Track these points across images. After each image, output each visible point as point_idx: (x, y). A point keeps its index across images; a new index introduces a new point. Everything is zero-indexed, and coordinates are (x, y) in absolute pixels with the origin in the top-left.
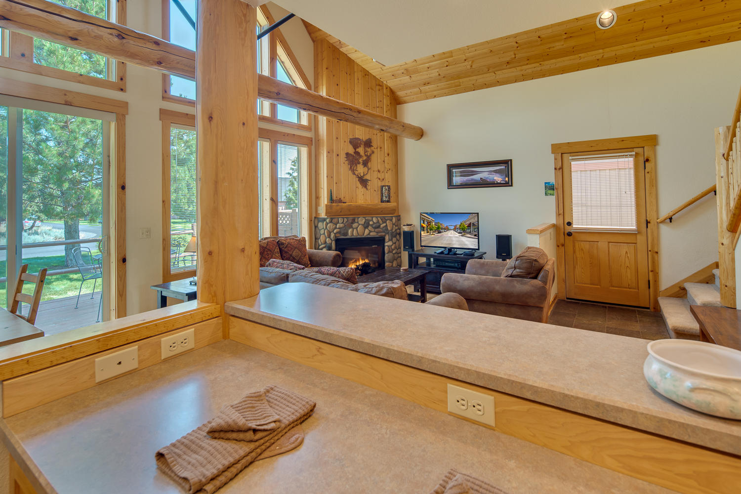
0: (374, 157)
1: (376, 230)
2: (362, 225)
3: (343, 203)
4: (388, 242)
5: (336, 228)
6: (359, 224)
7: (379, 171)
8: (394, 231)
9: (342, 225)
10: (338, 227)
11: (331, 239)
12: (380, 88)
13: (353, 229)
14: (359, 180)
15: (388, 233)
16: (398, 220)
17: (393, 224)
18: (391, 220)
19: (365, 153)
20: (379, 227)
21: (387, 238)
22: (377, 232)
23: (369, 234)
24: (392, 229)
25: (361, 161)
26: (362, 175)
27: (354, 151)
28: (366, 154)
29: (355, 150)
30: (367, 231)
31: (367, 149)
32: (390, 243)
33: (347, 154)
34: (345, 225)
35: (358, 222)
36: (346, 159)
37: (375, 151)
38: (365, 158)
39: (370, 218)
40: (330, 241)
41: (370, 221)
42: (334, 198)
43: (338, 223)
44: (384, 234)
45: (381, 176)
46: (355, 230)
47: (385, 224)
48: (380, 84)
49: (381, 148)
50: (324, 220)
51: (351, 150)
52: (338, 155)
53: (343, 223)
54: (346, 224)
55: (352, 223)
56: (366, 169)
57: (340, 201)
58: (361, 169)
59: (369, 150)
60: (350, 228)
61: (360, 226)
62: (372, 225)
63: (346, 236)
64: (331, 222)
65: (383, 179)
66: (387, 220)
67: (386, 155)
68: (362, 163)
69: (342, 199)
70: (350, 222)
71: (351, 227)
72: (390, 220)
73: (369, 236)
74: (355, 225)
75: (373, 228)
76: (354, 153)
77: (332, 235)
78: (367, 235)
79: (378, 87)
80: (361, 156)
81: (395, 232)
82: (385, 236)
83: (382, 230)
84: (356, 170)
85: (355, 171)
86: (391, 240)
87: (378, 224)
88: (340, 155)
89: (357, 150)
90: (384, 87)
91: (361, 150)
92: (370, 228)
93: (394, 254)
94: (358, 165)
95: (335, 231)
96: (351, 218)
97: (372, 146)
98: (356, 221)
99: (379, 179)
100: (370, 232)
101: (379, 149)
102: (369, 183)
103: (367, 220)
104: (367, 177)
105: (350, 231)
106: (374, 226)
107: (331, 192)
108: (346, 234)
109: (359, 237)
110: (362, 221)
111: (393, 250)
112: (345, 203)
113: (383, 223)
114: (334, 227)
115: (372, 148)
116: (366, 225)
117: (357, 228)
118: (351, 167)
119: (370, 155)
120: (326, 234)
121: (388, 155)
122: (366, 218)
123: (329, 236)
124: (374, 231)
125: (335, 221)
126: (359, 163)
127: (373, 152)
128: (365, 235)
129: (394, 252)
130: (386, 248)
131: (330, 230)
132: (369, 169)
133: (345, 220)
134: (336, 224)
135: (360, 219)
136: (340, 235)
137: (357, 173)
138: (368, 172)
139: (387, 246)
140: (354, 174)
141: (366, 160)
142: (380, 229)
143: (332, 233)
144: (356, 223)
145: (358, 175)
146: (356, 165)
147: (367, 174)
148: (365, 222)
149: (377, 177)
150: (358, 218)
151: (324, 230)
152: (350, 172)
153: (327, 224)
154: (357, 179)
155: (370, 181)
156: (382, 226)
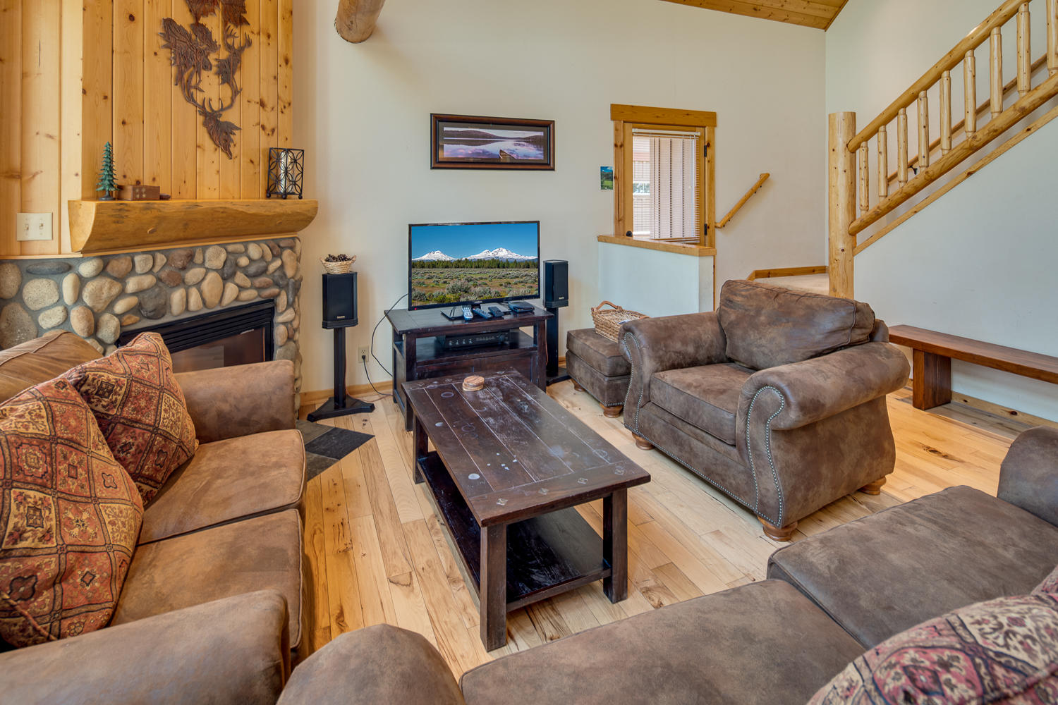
0: (249, 57)
1: (257, 282)
2: (216, 270)
3: (164, 198)
4: (282, 312)
5: (122, 294)
6: (208, 270)
7: (262, 104)
9: (148, 281)
10: (130, 288)
13: (187, 288)
14: (205, 124)
15: (285, 287)
18: (293, 248)
19: (225, 36)
20: (263, 271)
21: (282, 301)
23: (238, 297)
24: (296, 274)
25: (212, 60)
26: (216, 106)
27: (192, 19)
28: (230, 41)
29: (197, 18)
30: (231, 290)
31: (232, 26)
32: (288, 315)
33: (168, 27)
34: (159, 279)
35: (202, 264)
37: (254, 39)
38: (224, 54)
39: (240, 248)
41: (240, 254)
42: (122, 182)
43: (132, 271)
44: (274, 291)
45: (269, 119)
46: (194, 293)
47: (278, 263)
49: (268, 35)
50: (66, 267)
52: (132, 17)
53: (150, 272)
54: (162, 275)
55: (185, 268)
56: (227, 90)
57: (151, 192)
58: (211, 88)
59: (236, 31)
60: (177, 286)
61: (212, 275)
62: (245, 269)
63: (165, 315)
64: (102, 272)
65: (273, 130)
66: (286, 249)
67: (281, 61)
68: (214, 69)
69: (150, 184)
70: (178, 263)
71: (181, 282)
72: (290, 248)
73: (237, 303)
74: (193, 275)
75: (248, 275)
76: (193, 27)
78: (233, 300)
80: (213, 46)
82: (278, 294)
83: (271, 281)
84: (197, 88)
85: (193, 91)
86: (292, 304)
87: (263, 264)
89: (203, 20)
91: (213, 24)
92: (240, 278)
94: (204, 73)
95: (119, 307)
96: (184, 253)
98: (198, 258)
99: (263, 128)
100: (241, 288)
101: (263, 38)
102: (236, 137)
103: (232, 253)
104: (230, 117)
105: (177, 297)
106: (252, 270)
107: (108, 154)
109: (206, 310)
110: (216, 256)
112: (169, 199)
113: (275, 256)
114: (113, 290)
115: (246, 29)
116: (229, 271)
117: (198, 285)
118: (180, 75)
119: (242, 49)
121: (287, 62)
122: (230, 248)
123: (94, 331)
124: (253, 287)
125: (119, 266)
126: (207, 67)
127: (249, 43)
128: (226, 300)
130: (280, 330)
131: (99, 306)
132: (236, 92)
133: (161, 259)
134: (122, 280)
135: (209, 252)
136: (138, 318)
137: (199, 97)
138: (233, 100)
139: (284, 323)
140: (190, 98)
141: (228, 61)
142: (268, 276)
143: (107, 317)
144: (196, 265)
145: (203, 107)
146: (199, 73)
147: (230, 106)
148: (225, 263)
149: (257, 121)
150: (204, 249)
151: (67, 311)
152: (177, 91)
153: (81, 282)
154: (200, 119)
155: (238, 132)
156: (271, 268)
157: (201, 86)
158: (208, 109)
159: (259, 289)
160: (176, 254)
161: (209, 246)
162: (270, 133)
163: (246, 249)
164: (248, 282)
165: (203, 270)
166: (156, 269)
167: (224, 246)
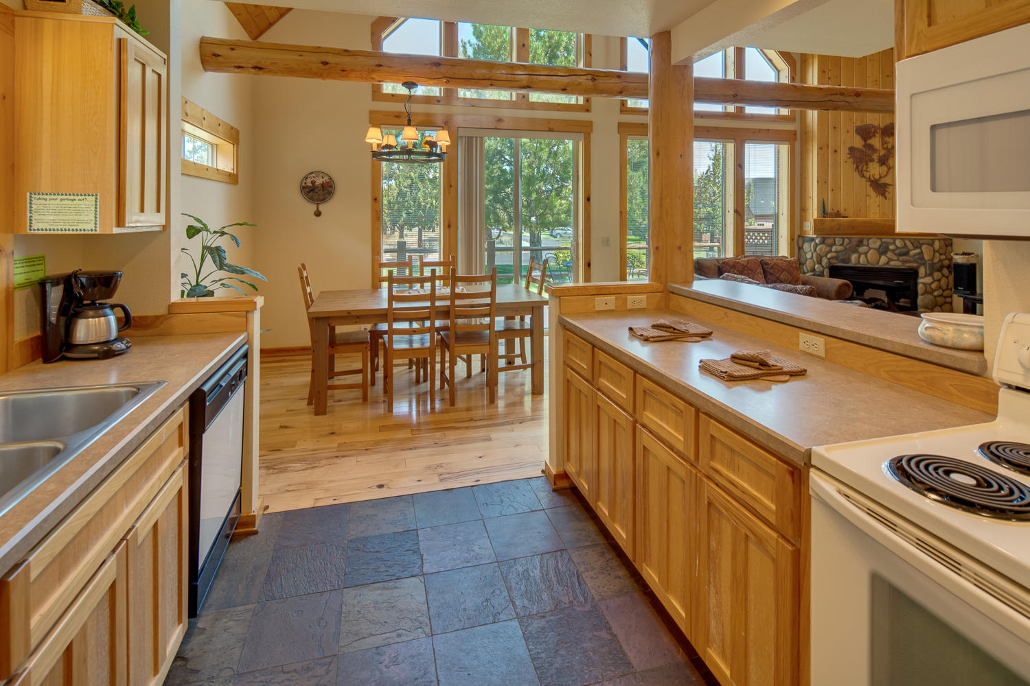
1: (901, 258)
2: (875, 249)
3: (843, 217)
4: (922, 278)
5: (830, 251)
6: (870, 249)
8: (936, 260)
9: (840, 248)
10: (833, 250)
11: (823, 266)
13: (860, 255)
14: (871, 185)
15: (924, 264)
16: (947, 246)
17: (936, 251)
18: (932, 245)
19: (883, 145)
20: (906, 254)
21: (922, 271)
22: (902, 261)
23: (888, 263)
24: (933, 259)
25: (875, 157)
26: (877, 177)
27: (863, 143)
28: (885, 146)
29: (866, 141)
30: (883, 260)
31: (887, 139)
32: (928, 280)
33: (852, 149)
34: (846, 249)
35: (868, 245)
36: (849, 156)
38: (882, 152)
39: (891, 241)
40: (821, 269)
41: (891, 244)
42: (829, 210)
43: (835, 244)
44: (915, 265)
46: (863, 257)
47: (918, 251)
50: (812, 240)
51: (858, 142)
52: (836, 151)
53: (842, 244)
54: (847, 247)
55: (858, 246)
56: (884, 168)
57: (838, 215)
58: (875, 170)
59: (889, 140)
60: (854, 252)
61: (871, 251)
62: (893, 251)
63: (848, 263)
64: (823, 242)
66: (923, 244)
68: (877, 160)
69: (842, 211)
70: (855, 244)
71: (856, 251)
72: (928, 244)
73: (888, 266)
74: (862, 249)
75: (895, 254)
76: (864, 146)
77: (825, 261)
78: (884, 264)
80: (875, 151)
81: (940, 264)
82: (919, 267)
83: (912, 259)
84: (866, 171)
85: (864, 173)
86: (931, 274)
87: (905, 250)
88: (839, 151)
89: (869, 142)
91: (876, 142)
92: (889, 254)
93: (935, 297)
94: (871, 164)
95: (829, 256)
96: (857, 239)
98: (865, 242)
100: (890, 260)
102: (890, 190)
103: (884, 242)
105: (854, 257)
106: (897, 252)
107: (824, 204)
108: (849, 260)
109: (869, 266)
110: (875, 243)
111: (933, 291)
112: (847, 217)
113: (916, 248)
114: (827, 250)
116: (883, 250)
117: (866, 254)
118: (857, 167)
119: (893, 148)
120: (815, 258)
122: (883, 240)
123: (820, 262)
124: (898, 260)
125: (829, 241)
126: (873, 161)
128: (881, 263)
129: (936, 293)
130: (920, 287)
131: (821, 254)
132: (890, 168)
133: (847, 241)
134: (831, 246)
135: (870, 241)
136: (836, 261)
137: (867, 175)
138: (887, 172)
139: (924, 284)
140: (863, 176)
141: (884, 155)
142: (910, 257)
143: (824, 258)
144: (864, 245)
145: (870, 178)
146: (867, 164)
148: (880, 246)
150: (868, 239)
151: (812, 254)
152: (856, 174)
153: (816, 245)
154: (868, 184)
155: (890, 187)
156: (912, 253)
157: (868, 170)
158: (871, 177)
159: (903, 262)
160: (853, 240)
161: (871, 238)
163: (894, 243)
164: (895, 258)
165: (868, 248)
166: (845, 245)
167: (880, 239)
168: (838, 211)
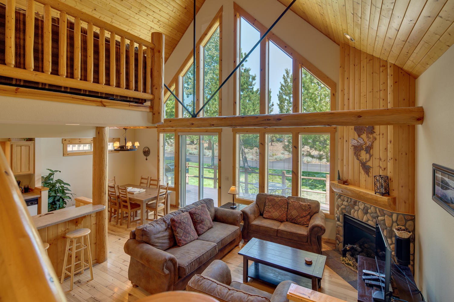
0: (376, 144)
1: (374, 220)
2: (362, 210)
6: (359, 208)
7: (380, 159)
9: (346, 204)
10: (344, 204)
12: (384, 68)
13: (355, 210)
14: (362, 166)
15: (385, 230)
17: (393, 222)
26: (365, 161)
27: (359, 137)
31: (369, 135)
35: (359, 206)
37: (378, 137)
40: (339, 214)
41: (369, 208)
45: (383, 164)
46: (356, 212)
47: (383, 218)
48: (384, 64)
49: (383, 134)
52: (347, 141)
54: (350, 204)
55: (354, 205)
56: (368, 156)
58: (364, 155)
59: (371, 136)
61: (360, 210)
62: (370, 214)
63: (350, 214)
65: (385, 169)
66: (386, 214)
67: (389, 142)
68: (364, 149)
70: (353, 203)
71: (353, 208)
72: (388, 215)
73: (367, 223)
74: (356, 207)
75: (371, 217)
76: (359, 140)
77: (340, 209)
78: (366, 221)
79: (381, 69)
80: (364, 144)
85: (359, 157)
86: (390, 238)
87: (375, 215)
89: (361, 136)
90: (388, 66)
91: (364, 137)
92: (368, 215)
94: (362, 152)
95: (342, 207)
96: (354, 200)
97: (375, 132)
98: (357, 203)
99: (380, 167)
100: (369, 219)
101: (381, 136)
102: (371, 170)
103: (366, 206)
104: (369, 164)
105: (352, 211)
106: (372, 215)
108: (350, 212)
110: (362, 205)
113: (382, 215)
114: (341, 203)
115: (374, 135)
116: (365, 212)
119: (373, 142)
121: (391, 142)
123: (338, 210)
126: (362, 149)
127: (375, 139)
128: (364, 220)
131: (339, 205)
132: (371, 156)
133: (349, 200)
135: (360, 204)
136: (345, 211)
137: (360, 159)
138: (370, 158)
140: (358, 159)
144: (357, 206)
145: (361, 161)
146: (360, 152)
147: (369, 160)
148: (364, 208)
149: (378, 165)
150: (359, 202)
154: (360, 164)
155: (371, 169)
156: (379, 218)
157: (361, 155)
159: (375, 223)
160: (352, 200)
162: (383, 169)
163: (371, 208)
164: (371, 219)
166: (348, 202)
167: (365, 204)
168: (347, 180)
